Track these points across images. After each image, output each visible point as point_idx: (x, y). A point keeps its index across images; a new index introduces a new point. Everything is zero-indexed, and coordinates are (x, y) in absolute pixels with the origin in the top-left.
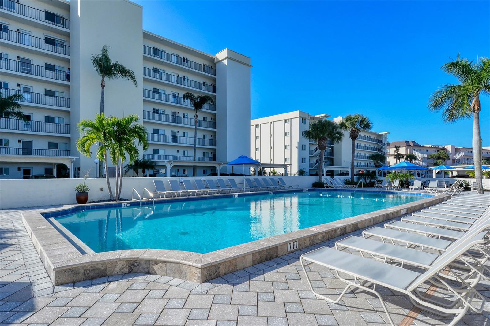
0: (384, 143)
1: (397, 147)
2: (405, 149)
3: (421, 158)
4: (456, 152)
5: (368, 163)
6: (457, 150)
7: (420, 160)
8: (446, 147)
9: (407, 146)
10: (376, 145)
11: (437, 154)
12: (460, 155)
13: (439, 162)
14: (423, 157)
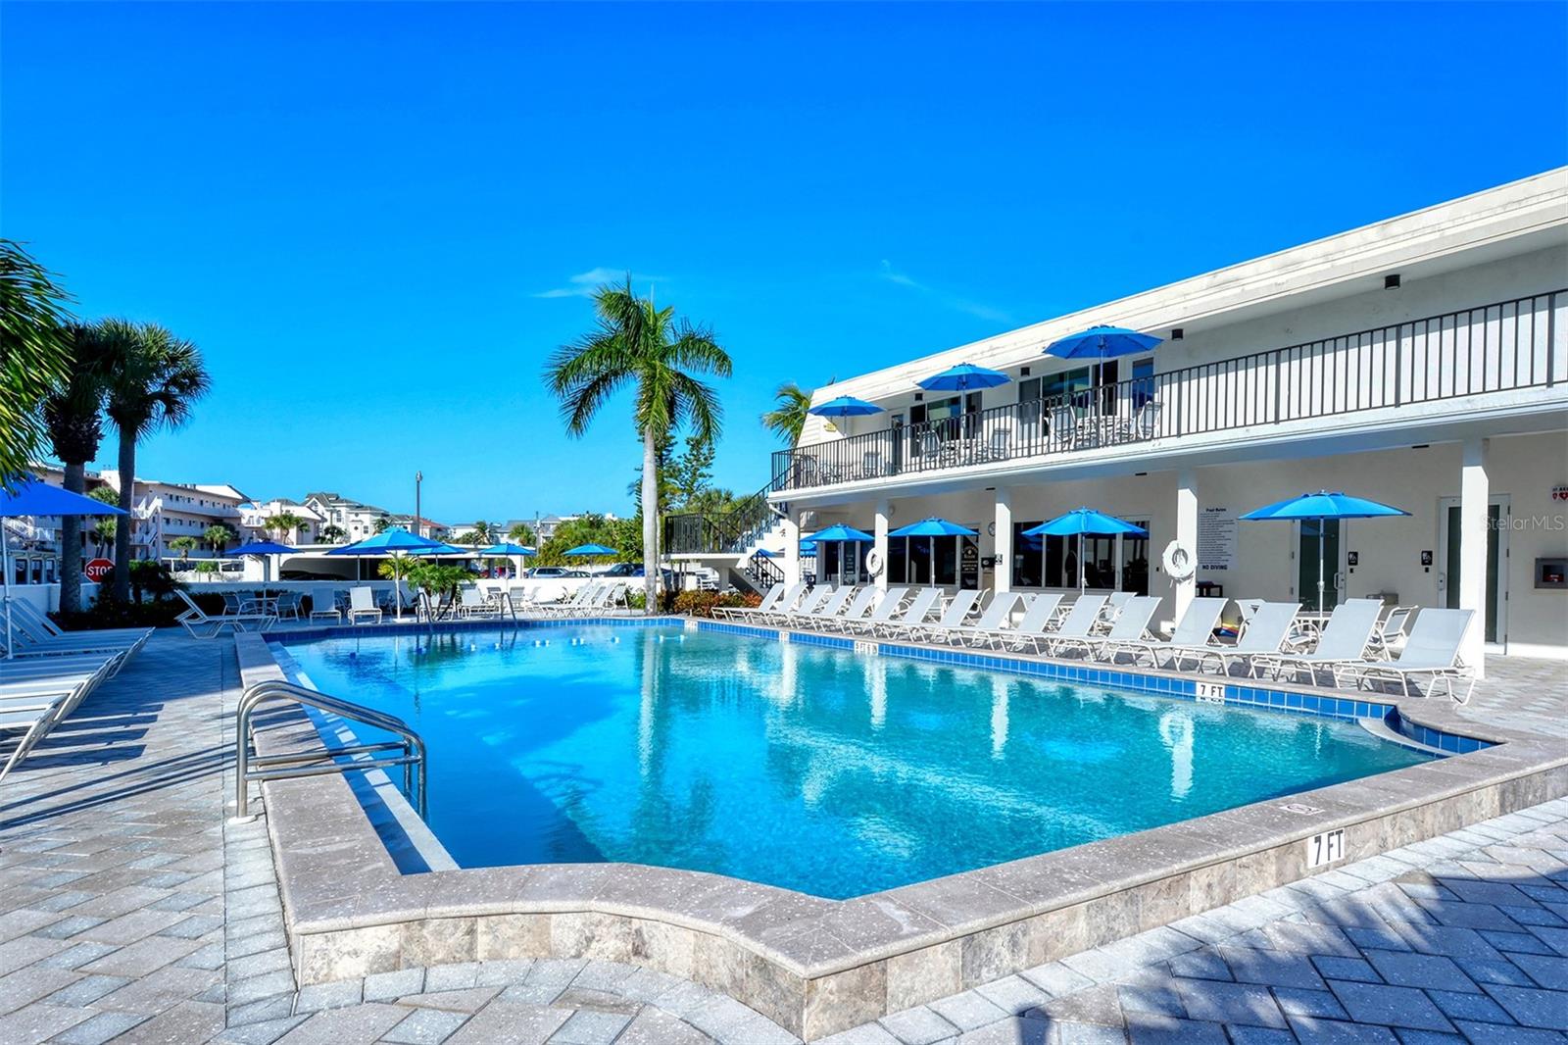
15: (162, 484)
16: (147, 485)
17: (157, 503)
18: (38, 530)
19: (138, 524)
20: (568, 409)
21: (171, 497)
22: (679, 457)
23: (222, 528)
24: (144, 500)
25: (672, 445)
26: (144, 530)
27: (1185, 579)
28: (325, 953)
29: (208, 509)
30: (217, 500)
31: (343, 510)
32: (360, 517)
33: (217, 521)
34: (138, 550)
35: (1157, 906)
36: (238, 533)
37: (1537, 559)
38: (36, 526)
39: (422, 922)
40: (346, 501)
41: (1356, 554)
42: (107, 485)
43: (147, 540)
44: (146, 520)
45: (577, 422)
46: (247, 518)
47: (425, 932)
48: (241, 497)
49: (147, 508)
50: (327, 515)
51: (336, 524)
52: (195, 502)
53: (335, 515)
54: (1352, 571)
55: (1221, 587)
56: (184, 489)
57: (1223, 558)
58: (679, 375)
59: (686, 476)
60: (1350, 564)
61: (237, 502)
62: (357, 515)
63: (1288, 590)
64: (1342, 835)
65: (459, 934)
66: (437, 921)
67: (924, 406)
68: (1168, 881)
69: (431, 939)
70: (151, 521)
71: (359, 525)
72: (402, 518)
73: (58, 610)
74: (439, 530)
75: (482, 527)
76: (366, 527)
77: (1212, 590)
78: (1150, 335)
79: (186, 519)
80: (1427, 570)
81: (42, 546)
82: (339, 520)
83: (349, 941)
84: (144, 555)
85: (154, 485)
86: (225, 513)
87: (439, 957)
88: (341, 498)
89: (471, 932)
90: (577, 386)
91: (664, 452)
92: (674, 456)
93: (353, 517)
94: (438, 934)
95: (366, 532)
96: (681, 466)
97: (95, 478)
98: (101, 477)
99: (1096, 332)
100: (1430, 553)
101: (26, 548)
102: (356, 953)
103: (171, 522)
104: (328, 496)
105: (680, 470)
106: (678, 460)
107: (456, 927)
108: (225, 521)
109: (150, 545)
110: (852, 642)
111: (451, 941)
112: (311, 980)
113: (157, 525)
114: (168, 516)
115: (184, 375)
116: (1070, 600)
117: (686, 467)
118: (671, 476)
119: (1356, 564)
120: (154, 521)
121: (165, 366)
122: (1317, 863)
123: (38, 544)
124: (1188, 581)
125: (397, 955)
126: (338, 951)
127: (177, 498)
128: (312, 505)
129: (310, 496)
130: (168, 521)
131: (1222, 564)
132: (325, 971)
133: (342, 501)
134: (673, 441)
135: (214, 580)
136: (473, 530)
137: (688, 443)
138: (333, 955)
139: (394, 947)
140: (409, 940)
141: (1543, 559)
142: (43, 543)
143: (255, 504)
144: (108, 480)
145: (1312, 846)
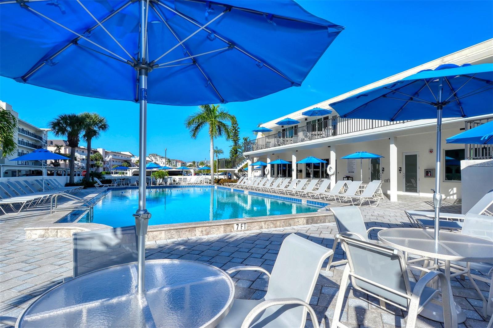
0: (46, 141)
1: (60, 146)
2: (64, 149)
3: (80, 159)
4: (105, 154)
5: (26, 162)
6: (106, 153)
7: (79, 161)
8: (98, 150)
9: (66, 145)
10: (34, 142)
11: (94, 156)
12: (109, 158)
13: (98, 163)
14: (82, 158)
15: (112, 152)
16: (108, 152)
17: (111, 157)
18: (82, 164)
19: (106, 162)
20: (191, 132)
21: (114, 155)
22: (241, 143)
23: (126, 163)
24: (108, 156)
25: (239, 140)
26: (107, 163)
27: (332, 175)
28: (30, 234)
29: (124, 158)
30: (126, 156)
31: (158, 158)
32: (163, 160)
33: (126, 161)
34: (106, 169)
35: (186, 234)
36: (131, 164)
37: (425, 169)
38: (81, 163)
39: (48, 229)
40: (159, 156)
41: (384, 168)
42: (99, 152)
43: (108, 166)
44: (108, 161)
45: (194, 135)
46: (133, 160)
47: (49, 231)
48: (132, 155)
49: (108, 158)
50: (154, 160)
51: (156, 162)
52: (120, 156)
53: (156, 160)
54: (383, 173)
55: (352, 177)
56: (118, 153)
57: (353, 170)
58: (219, 122)
59: (243, 148)
60: (382, 171)
61: (131, 156)
62: (162, 159)
63: (368, 178)
64: (246, 225)
65: (55, 232)
66: (51, 230)
67: (285, 129)
68: (189, 229)
69: (50, 233)
70: (109, 161)
71: (162, 162)
72: (173, 160)
73: (69, 182)
74: (183, 163)
75: (194, 163)
76: (164, 163)
77: (349, 178)
78: (330, 110)
79: (118, 161)
80: (400, 173)
81: (83, 168)
82: (157, 161)
83: (35, 232)
84: (107, 170)
85: (110, 152)
86: (128, 159)
87: (51, 236)
88: (158, 155)
89: (57, 232)
90: (193, 126)
91: (237, 142)
92: (240, 143)
93: (160, 160)
94: (51, 232)
95: (164, 164)
96: (241, 145)
97: (96, 150)
98: (97, 150)
99: (315, 110)
100: (401, 168)
101: (79, 168)
102: (36, 234)
103: (114, 162)
104: (154, 154)
105: (241, 147)
106: (241, 144)
107: (54, 231)
108: (128, 161)
109: (109, 167)
110: (244, 191)
111: (53, 233)
112: (28, 238)
113: (111, 163)
114: (113, 160)
115: (102, 125)
116: (309, 181)
117: (243, 146)
118: (238, 148)
119: (384, 171)
120: (110, 161)
121: (98, 123)
122: (237, 229)
123: (82, 167)
124: (333, 176)
125: (44, 235)
126: (33, 233)
127: (116, 155)
128: (150, 157)
129: (150, 155)
130: (113, 161)
131: (353, 171)
132: (30, 237)
133: (158, 156)
134: (239, 139)
135: (123, 176)
136: (192, 163)
137: (243, 139)
138: (32, 234)
139: (43, 234)
140: (46, 233)
141: (426, 169)
142: (83, 167)
143: (135, 157)
144: (99, 151)
145: (235, 226)
